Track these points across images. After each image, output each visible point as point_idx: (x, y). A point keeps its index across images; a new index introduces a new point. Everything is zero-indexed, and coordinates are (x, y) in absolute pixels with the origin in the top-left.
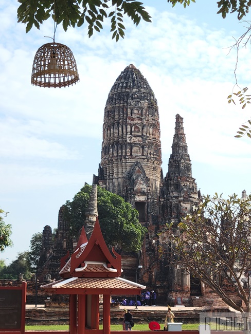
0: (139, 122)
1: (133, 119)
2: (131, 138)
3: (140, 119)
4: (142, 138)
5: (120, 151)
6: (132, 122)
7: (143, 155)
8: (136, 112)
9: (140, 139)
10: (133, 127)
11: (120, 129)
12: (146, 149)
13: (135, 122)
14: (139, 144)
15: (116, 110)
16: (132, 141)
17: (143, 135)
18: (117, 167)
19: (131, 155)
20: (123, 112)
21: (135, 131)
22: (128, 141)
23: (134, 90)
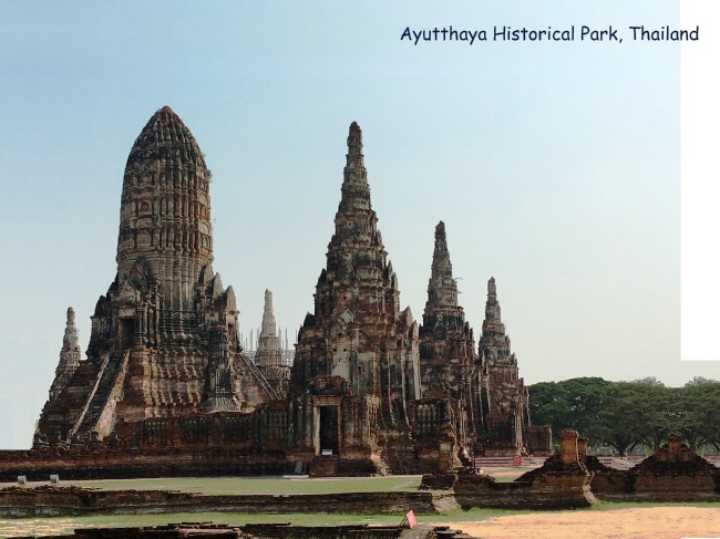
0: (148, 194)
1: (140, 192)
2: (136, 221)
3: (150, 189)
4: (153, 219)
6: (139, 197)
7: (152, 245)
8: (145, 179)
9: (149, 220)
10: (140, 204)
12: (157, 236)
13: (143, 195)
14: (147, 229)
16: (138, 225)
17: (153, 214)
19: (136, 247)
21: (142, 210)
22: (132, 227)
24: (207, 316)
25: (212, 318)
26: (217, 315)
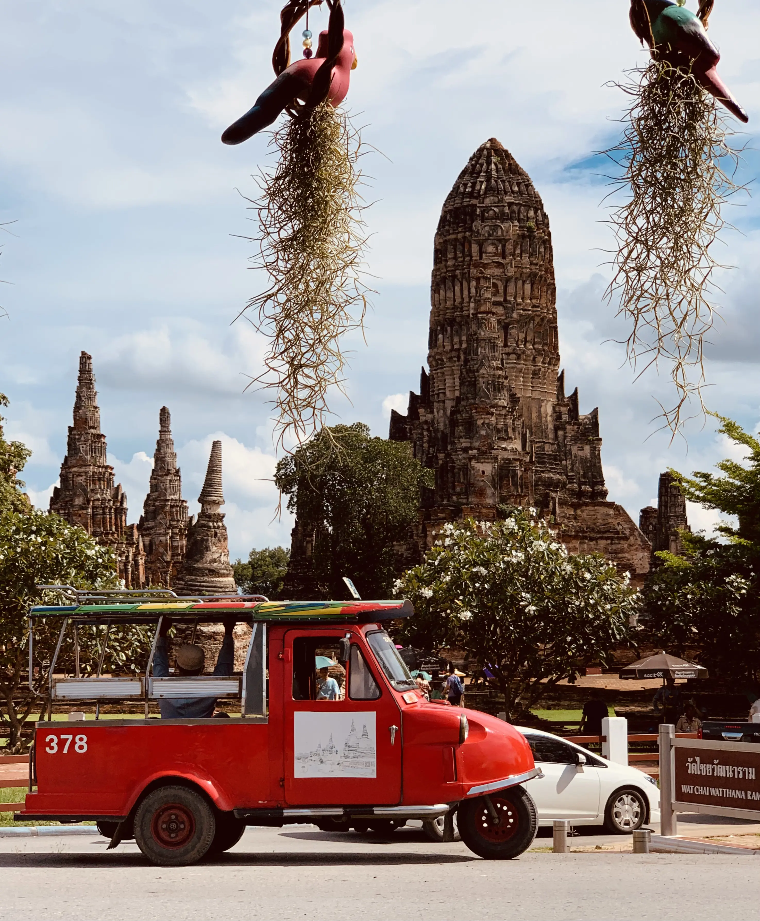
0: (497, 271)
3: (499, 265)
4: (505, 308)
5: (456, 339)
8: (491, 249)
11: (457, 289)
12: (514, 332)
15: (450, 248)
17: (505, 300)
18: (453, 374)
20: (463, 252)
23: (488, 201)
24: (574, 450)
25: (580, 453)
26: (587, 448)
